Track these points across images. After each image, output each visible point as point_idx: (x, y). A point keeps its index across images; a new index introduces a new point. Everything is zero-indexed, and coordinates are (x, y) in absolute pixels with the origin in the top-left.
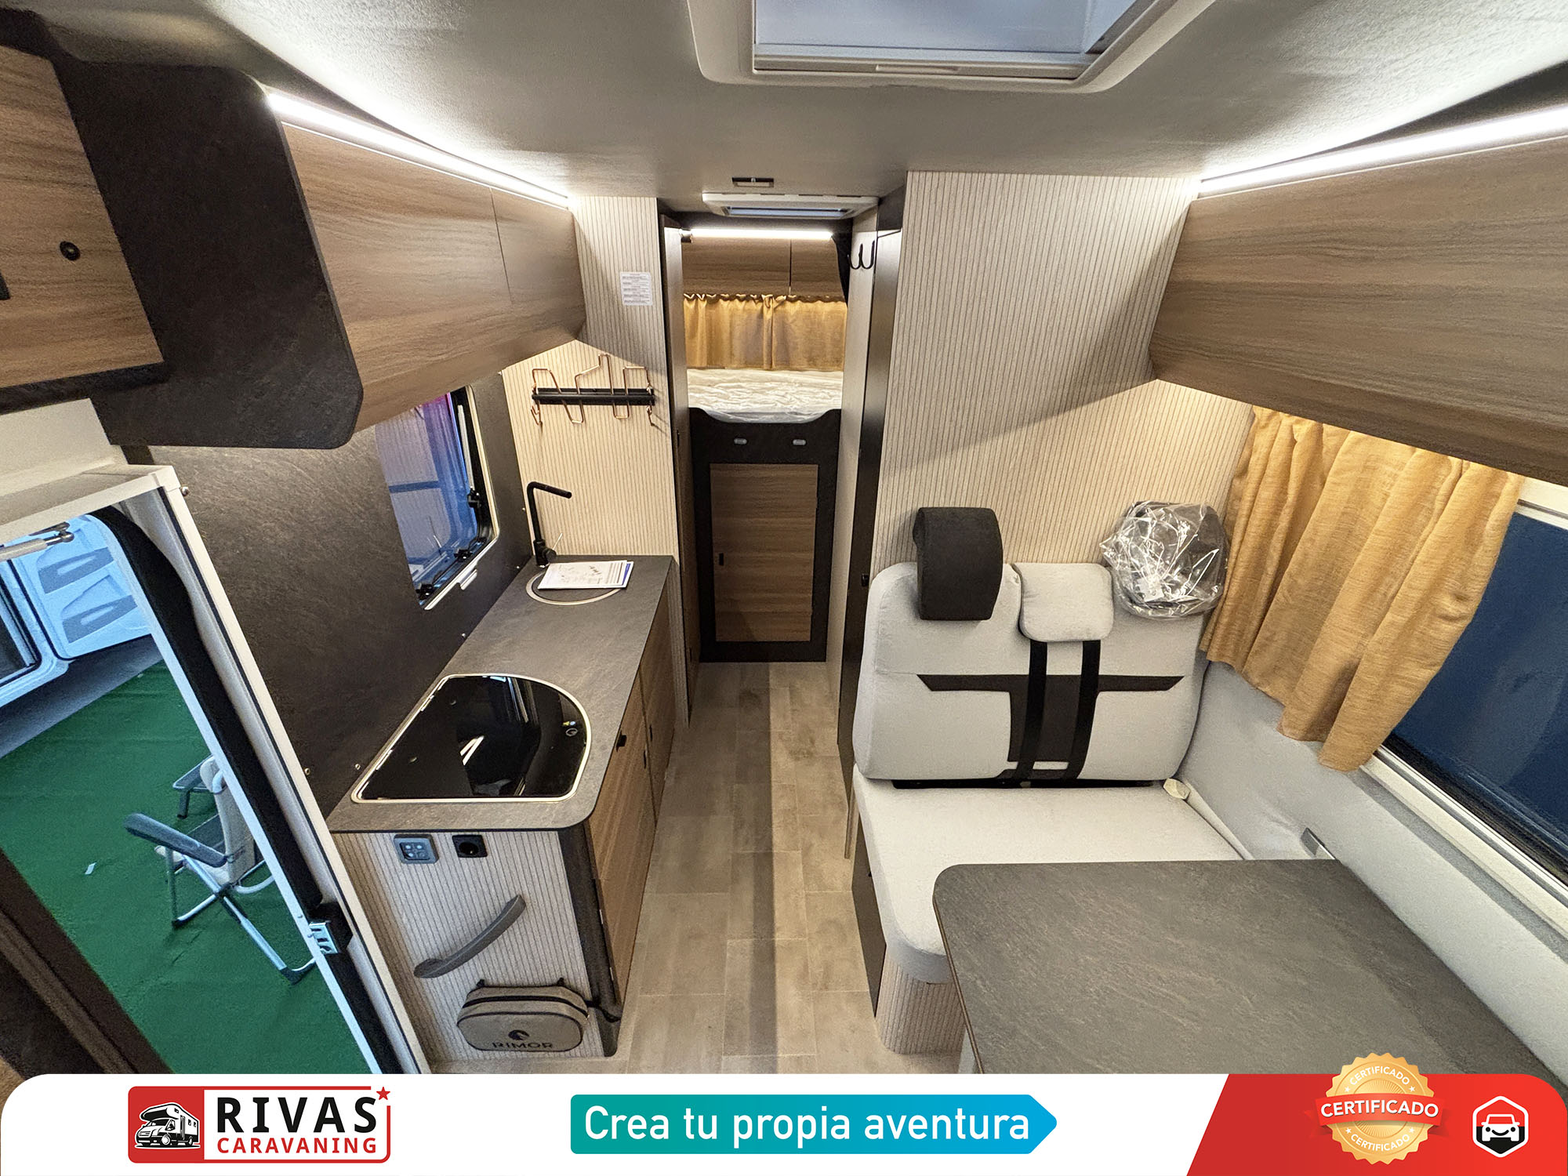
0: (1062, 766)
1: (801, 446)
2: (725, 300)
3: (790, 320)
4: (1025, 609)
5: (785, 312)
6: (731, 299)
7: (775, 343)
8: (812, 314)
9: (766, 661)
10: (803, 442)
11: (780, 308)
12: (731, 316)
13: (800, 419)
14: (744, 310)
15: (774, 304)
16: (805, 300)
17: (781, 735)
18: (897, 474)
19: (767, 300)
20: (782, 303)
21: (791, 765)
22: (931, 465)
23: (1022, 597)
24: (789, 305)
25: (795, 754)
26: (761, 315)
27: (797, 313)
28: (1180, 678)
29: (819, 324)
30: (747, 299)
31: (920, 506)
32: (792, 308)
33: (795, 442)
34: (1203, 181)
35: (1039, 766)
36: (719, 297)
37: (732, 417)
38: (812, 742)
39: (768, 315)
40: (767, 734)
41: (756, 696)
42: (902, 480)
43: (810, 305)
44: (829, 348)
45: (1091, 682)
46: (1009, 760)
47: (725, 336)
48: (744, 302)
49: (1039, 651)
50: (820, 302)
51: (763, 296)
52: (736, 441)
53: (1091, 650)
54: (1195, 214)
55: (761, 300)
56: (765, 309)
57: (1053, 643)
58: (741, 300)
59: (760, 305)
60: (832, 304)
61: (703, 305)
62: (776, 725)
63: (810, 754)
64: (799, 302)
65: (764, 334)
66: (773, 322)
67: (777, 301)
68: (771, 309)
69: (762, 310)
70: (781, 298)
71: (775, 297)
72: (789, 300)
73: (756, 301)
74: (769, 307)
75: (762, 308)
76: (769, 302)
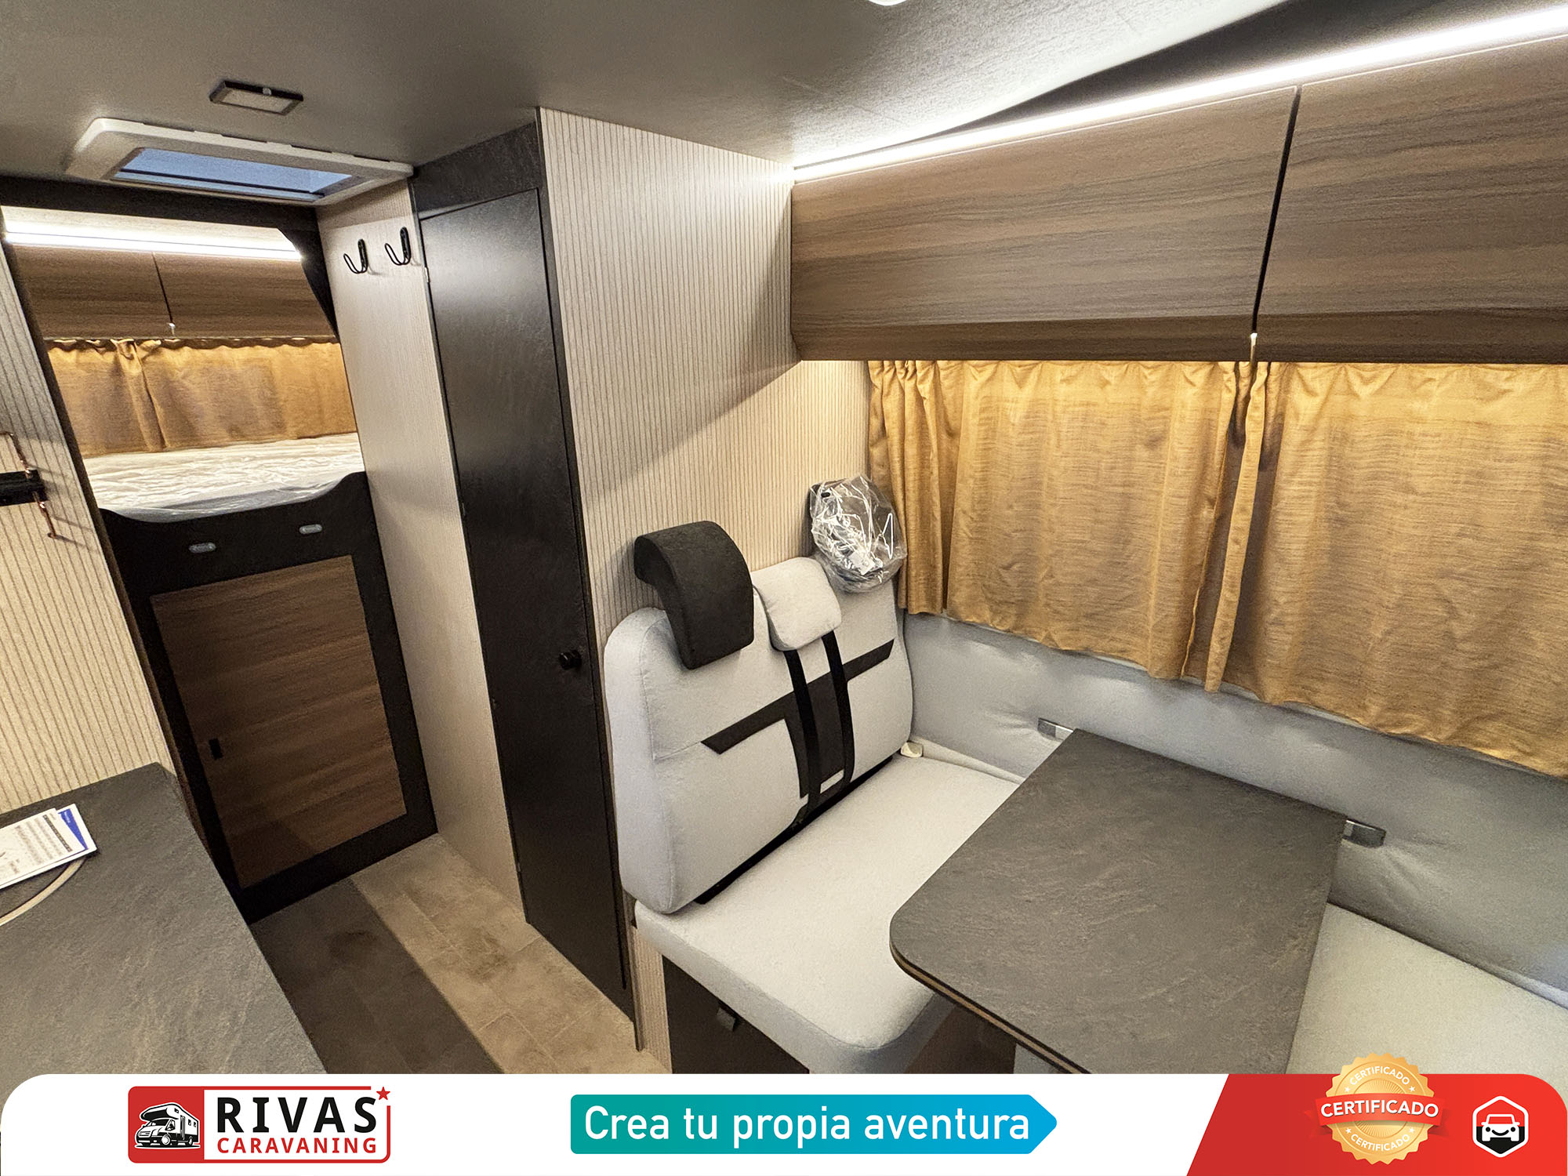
0: (838, 777)
1: (317, 534)
3: (181, 374)
4: (773, 620)
5: (165, 364)
7: (159, 409)
8: (216, 365)
9: (344, 875)
10: (318, 528)
11: (151, 359)
13: (300, 496)
14: (79, 364)
15: (138, 353)
16: (196, 345)
17: (440, 963)
18: (602, 499)
19: (124, 347)
20: (154, 351)
21: (484, 990)
22: (635, 481)
23: (765, 609)
24: (168, 355)
25: (480, 974)
26: (117, 370)
27: (188, 363)
28: (893, 641)
29: (233, 376)
30: (80, 346)
31: (635, 537)
32: (180, 359)
33: (304, 530)
34: (795, 168)
35: (825, 786)
37: (175, 512)
38: (492, 941)
39: (132, 369)
40: (415, 973)
41: (361, 934)
42: (609, 506)
43: (208, 353)
44: (260, 409)
45: (841, 673)
46: (802, 796)
48: (74, 353)
49: (793, 660)
50: (224, 347)
51: (114, 341)
52: (195, 548)
53: (830, 641)
54: (796, 198)
55: (109, 347)
56: (123, 361)
57: (802, 648)
59: (109, 357)
62: (422, 953)
63: (500, 960)
64: (186, 348)
65: (134, 397)
66: (145, 380)
67: (144, 349)
68: (136, 361)
69: (117, 362)
70: (151, 343)
71: (140, 342)
72: (165, 345)
73: (101, 349)
74: (131, 358)
75: (116, 359)
76: (129, 350)
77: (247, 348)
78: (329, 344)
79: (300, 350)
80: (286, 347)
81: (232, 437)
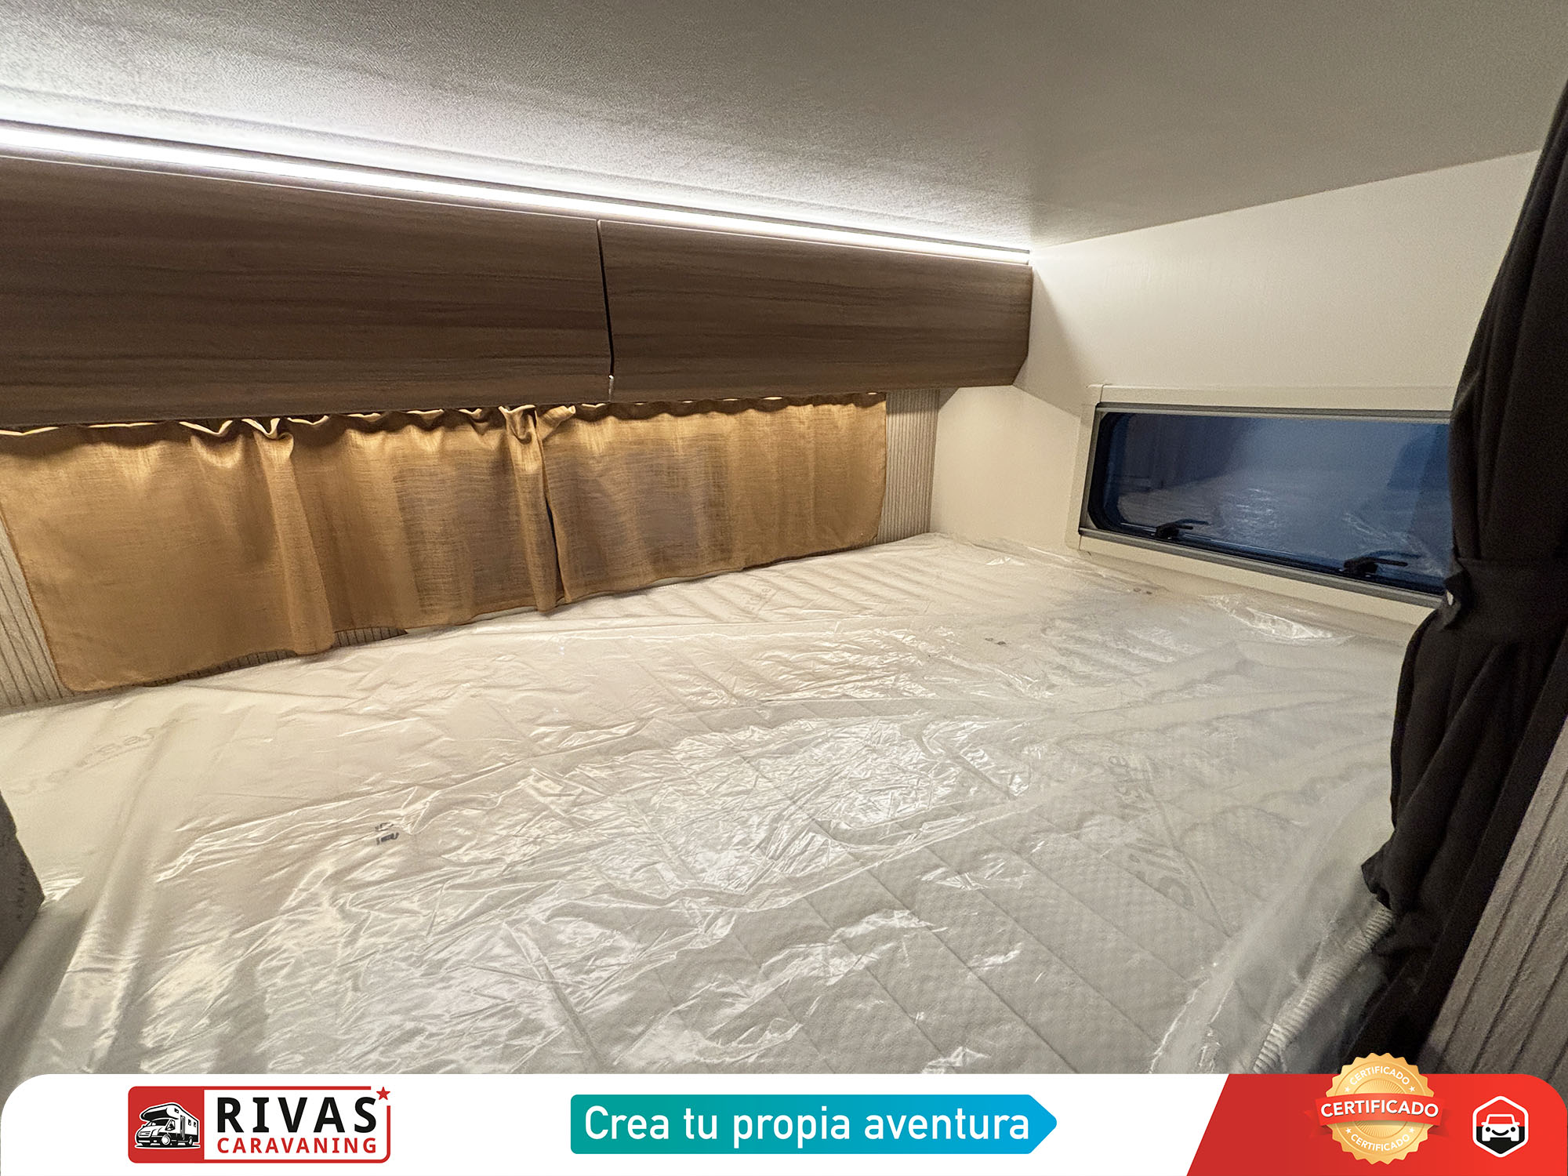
2: (369, 429)
5: (576, 448)
6: (390, 425)
7: (560, 534)
8: (650, 447)
11: (557, 440)
12: (399, 478)
14: (443, 453)
15: (538, 431)
16: (626, 414)
19: (518, 419)
20: (563, 426)
26: (503, 463)
27: (611, 448)
29: (671, 469)
30: (449, 421)
36: (341, 424)
39: (528, 461)
43: (640, 426)
44: (702, 525)
47: (391, 539)
48: (438, 435)
50: (666, 415)
51: (504, 411)
55: (494, 420)
56: (514, 445)
58: (428, 427)
59: (492, 440)
60: (696, 420)
61: (279, 454)
64: (611, 419)
65: (525, 512)
66: (545, 481)
67: (547, 422)
68: (535, 445)
69: (504, 448)
70: (561, 411)
71: (543, 411)
72: (582, 415)
73: (482, 425)
74: (527, 441)
75: (503, 442)
76: (525, 425)
77: (697, 416)
78: (809, 407)
79: (767, 418)
80: (752, 413)
81: (657, 571)
